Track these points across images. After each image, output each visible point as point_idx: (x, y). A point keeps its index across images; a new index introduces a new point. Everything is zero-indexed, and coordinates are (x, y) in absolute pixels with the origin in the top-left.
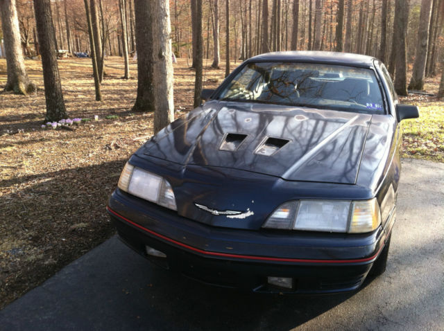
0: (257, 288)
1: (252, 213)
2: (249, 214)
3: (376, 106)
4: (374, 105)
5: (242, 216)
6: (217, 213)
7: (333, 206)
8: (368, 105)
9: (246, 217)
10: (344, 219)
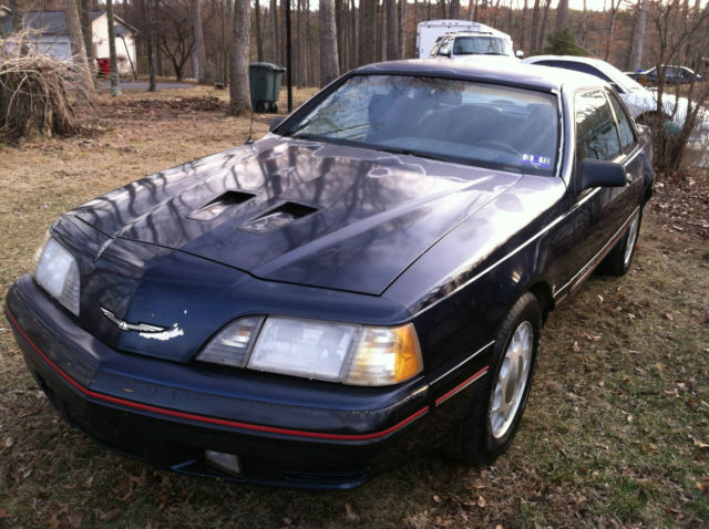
0: (182, 465)
1: (181, 333)
2: (176, 333)
3: (541, 160)
4: (536, 159)
5: (164, 336)
6: (125, 326)
7: (321, 333)
8: (525, 157)
9: (171, 339)
10: (338, 357)
